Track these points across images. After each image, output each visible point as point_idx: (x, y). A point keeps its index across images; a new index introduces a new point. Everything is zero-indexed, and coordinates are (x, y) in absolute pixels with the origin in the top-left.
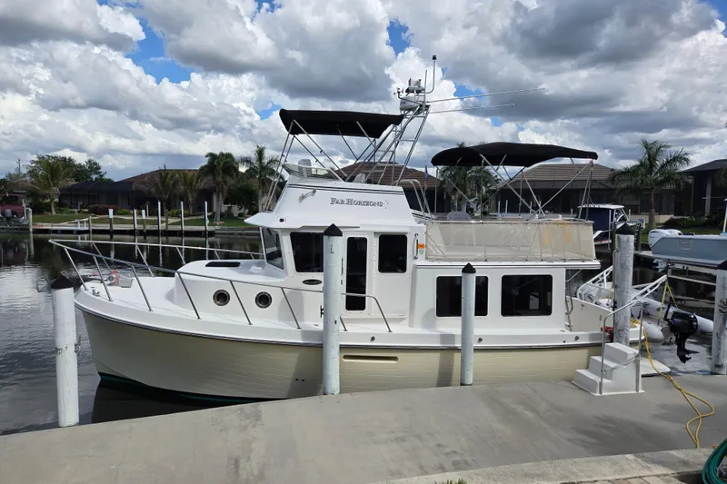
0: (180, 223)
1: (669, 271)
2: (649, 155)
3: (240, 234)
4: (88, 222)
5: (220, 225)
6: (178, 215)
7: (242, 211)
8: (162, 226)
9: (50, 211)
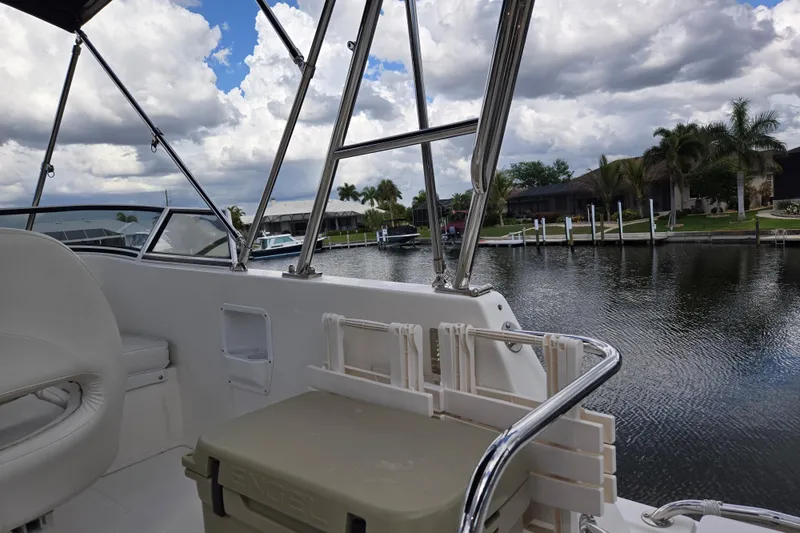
0: (618, 231)
3: (706, 242)
4: (522, 234)
5: (675, 229)
6: (615, 219)
7: (715, 205)
8: (597, 236)
9: (500, 223)
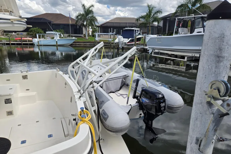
1: (153, 53)
2: (149, 10)
